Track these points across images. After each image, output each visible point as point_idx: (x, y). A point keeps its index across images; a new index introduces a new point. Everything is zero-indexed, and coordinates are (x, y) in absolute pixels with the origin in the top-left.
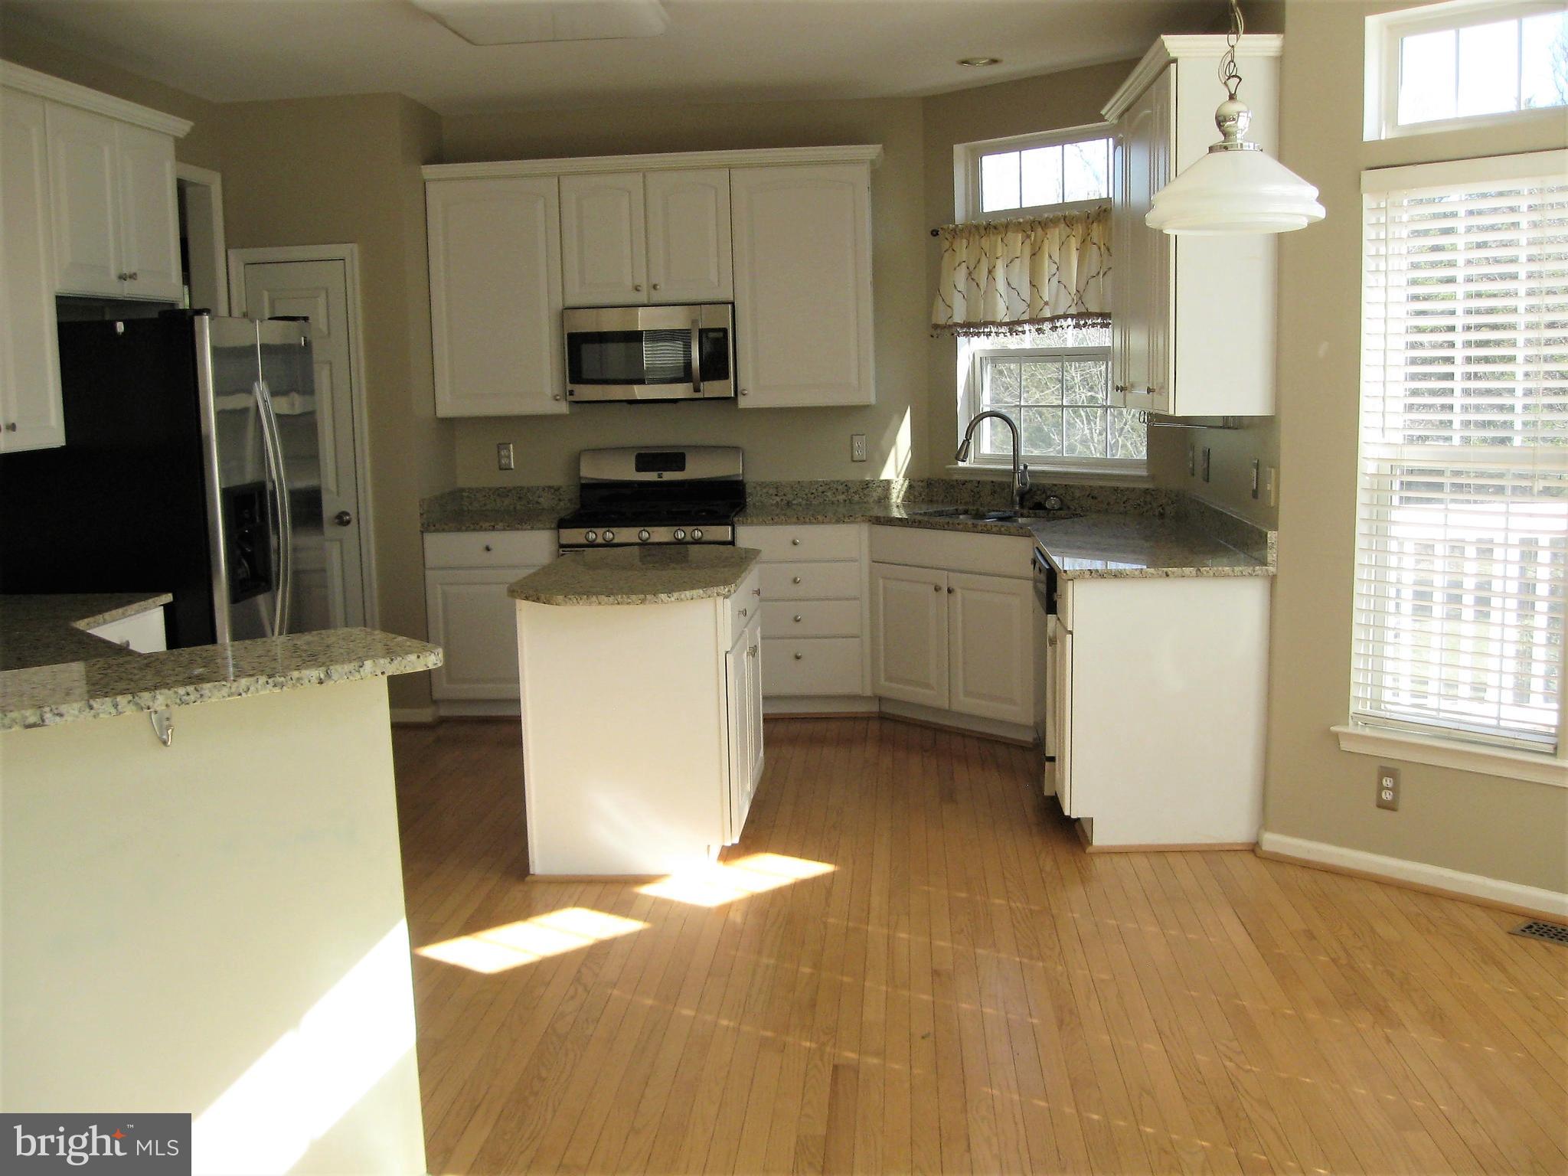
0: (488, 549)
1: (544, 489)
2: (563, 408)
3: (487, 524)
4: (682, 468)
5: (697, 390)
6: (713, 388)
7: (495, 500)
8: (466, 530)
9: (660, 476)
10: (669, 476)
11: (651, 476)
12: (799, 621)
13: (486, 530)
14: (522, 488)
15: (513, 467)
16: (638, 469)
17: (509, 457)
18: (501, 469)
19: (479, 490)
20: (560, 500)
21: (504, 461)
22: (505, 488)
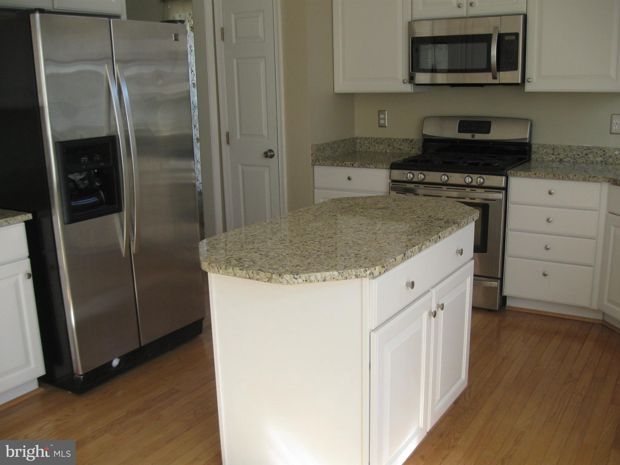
0: (349, 179)
1: (403, 141)
2: (408, 88)
3: (349, 163)
4: (488, 132)
5: (495, 78)
6: (506, 77)
7: (375, 146)
8: (337, 166)
9: (473, 136)
10: (479, 137)
11: (467, 136)
12: (548, 249)
13: (348, 166)
14: (390, 139)
15: (386, 125)
16: (460, 131)
17: (384, 119)
18: (380, 127)
19: (366, 139)
20: (412, 148)
21: (382, 122)
22: (381, 139)
